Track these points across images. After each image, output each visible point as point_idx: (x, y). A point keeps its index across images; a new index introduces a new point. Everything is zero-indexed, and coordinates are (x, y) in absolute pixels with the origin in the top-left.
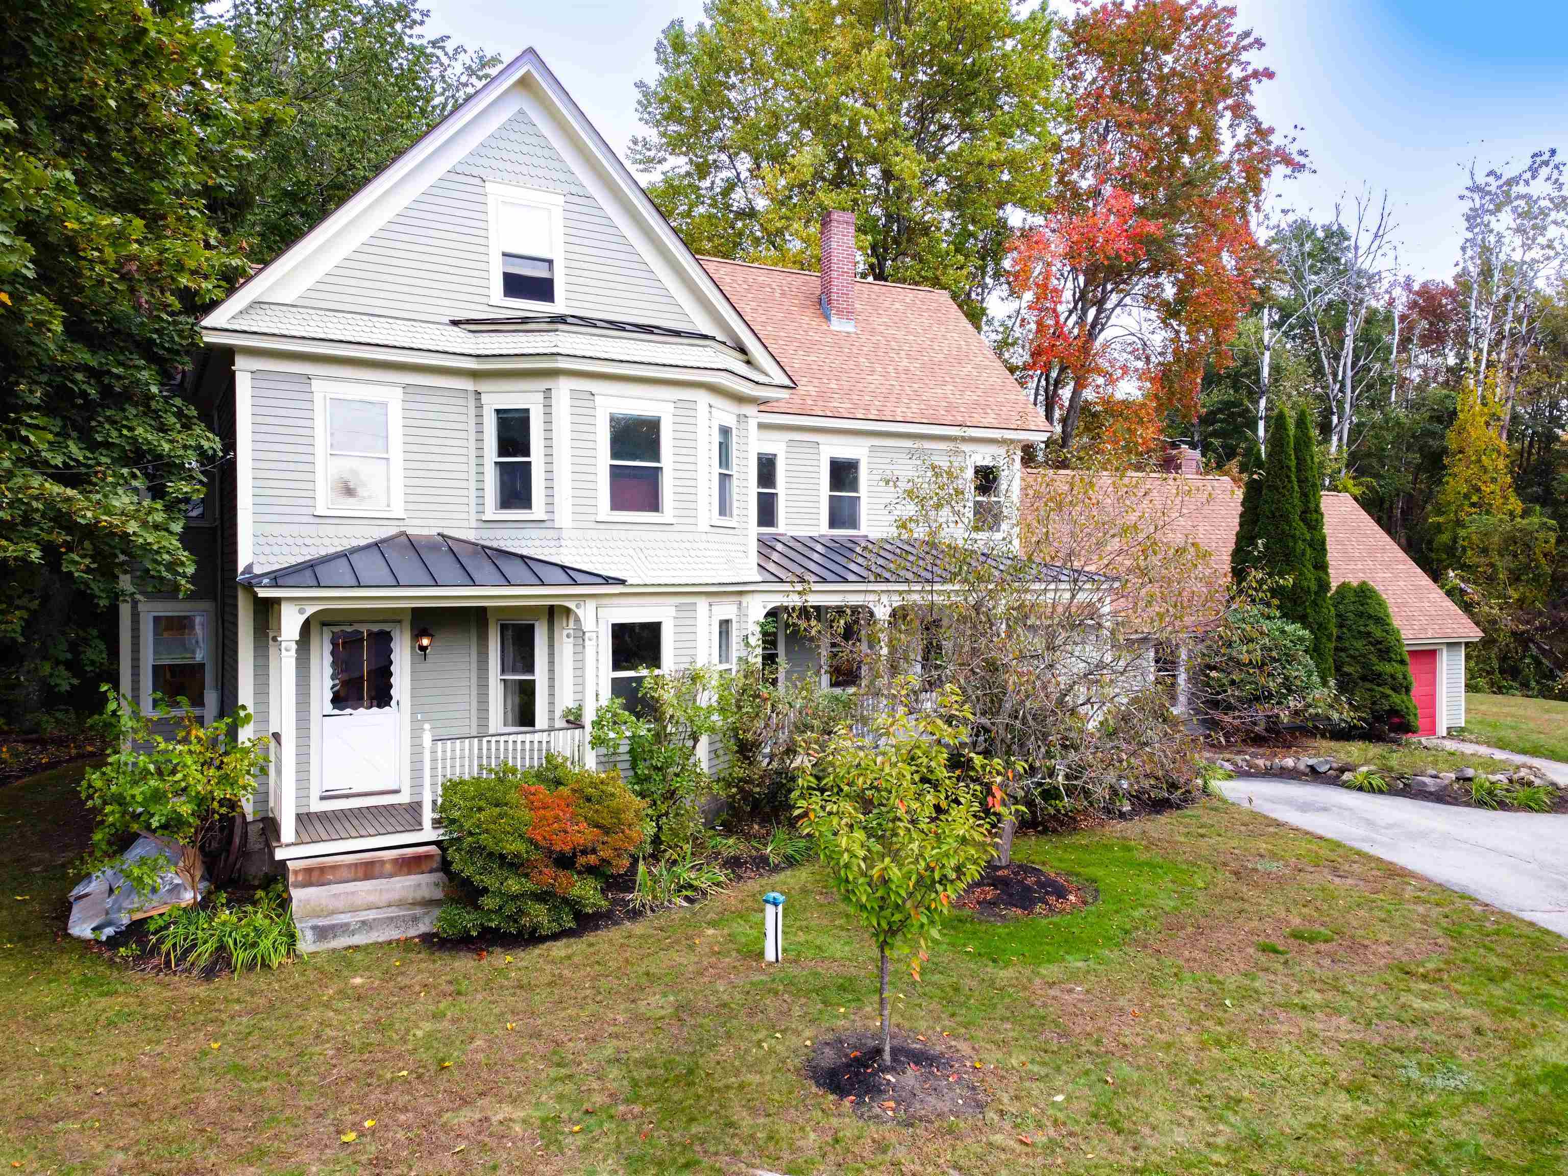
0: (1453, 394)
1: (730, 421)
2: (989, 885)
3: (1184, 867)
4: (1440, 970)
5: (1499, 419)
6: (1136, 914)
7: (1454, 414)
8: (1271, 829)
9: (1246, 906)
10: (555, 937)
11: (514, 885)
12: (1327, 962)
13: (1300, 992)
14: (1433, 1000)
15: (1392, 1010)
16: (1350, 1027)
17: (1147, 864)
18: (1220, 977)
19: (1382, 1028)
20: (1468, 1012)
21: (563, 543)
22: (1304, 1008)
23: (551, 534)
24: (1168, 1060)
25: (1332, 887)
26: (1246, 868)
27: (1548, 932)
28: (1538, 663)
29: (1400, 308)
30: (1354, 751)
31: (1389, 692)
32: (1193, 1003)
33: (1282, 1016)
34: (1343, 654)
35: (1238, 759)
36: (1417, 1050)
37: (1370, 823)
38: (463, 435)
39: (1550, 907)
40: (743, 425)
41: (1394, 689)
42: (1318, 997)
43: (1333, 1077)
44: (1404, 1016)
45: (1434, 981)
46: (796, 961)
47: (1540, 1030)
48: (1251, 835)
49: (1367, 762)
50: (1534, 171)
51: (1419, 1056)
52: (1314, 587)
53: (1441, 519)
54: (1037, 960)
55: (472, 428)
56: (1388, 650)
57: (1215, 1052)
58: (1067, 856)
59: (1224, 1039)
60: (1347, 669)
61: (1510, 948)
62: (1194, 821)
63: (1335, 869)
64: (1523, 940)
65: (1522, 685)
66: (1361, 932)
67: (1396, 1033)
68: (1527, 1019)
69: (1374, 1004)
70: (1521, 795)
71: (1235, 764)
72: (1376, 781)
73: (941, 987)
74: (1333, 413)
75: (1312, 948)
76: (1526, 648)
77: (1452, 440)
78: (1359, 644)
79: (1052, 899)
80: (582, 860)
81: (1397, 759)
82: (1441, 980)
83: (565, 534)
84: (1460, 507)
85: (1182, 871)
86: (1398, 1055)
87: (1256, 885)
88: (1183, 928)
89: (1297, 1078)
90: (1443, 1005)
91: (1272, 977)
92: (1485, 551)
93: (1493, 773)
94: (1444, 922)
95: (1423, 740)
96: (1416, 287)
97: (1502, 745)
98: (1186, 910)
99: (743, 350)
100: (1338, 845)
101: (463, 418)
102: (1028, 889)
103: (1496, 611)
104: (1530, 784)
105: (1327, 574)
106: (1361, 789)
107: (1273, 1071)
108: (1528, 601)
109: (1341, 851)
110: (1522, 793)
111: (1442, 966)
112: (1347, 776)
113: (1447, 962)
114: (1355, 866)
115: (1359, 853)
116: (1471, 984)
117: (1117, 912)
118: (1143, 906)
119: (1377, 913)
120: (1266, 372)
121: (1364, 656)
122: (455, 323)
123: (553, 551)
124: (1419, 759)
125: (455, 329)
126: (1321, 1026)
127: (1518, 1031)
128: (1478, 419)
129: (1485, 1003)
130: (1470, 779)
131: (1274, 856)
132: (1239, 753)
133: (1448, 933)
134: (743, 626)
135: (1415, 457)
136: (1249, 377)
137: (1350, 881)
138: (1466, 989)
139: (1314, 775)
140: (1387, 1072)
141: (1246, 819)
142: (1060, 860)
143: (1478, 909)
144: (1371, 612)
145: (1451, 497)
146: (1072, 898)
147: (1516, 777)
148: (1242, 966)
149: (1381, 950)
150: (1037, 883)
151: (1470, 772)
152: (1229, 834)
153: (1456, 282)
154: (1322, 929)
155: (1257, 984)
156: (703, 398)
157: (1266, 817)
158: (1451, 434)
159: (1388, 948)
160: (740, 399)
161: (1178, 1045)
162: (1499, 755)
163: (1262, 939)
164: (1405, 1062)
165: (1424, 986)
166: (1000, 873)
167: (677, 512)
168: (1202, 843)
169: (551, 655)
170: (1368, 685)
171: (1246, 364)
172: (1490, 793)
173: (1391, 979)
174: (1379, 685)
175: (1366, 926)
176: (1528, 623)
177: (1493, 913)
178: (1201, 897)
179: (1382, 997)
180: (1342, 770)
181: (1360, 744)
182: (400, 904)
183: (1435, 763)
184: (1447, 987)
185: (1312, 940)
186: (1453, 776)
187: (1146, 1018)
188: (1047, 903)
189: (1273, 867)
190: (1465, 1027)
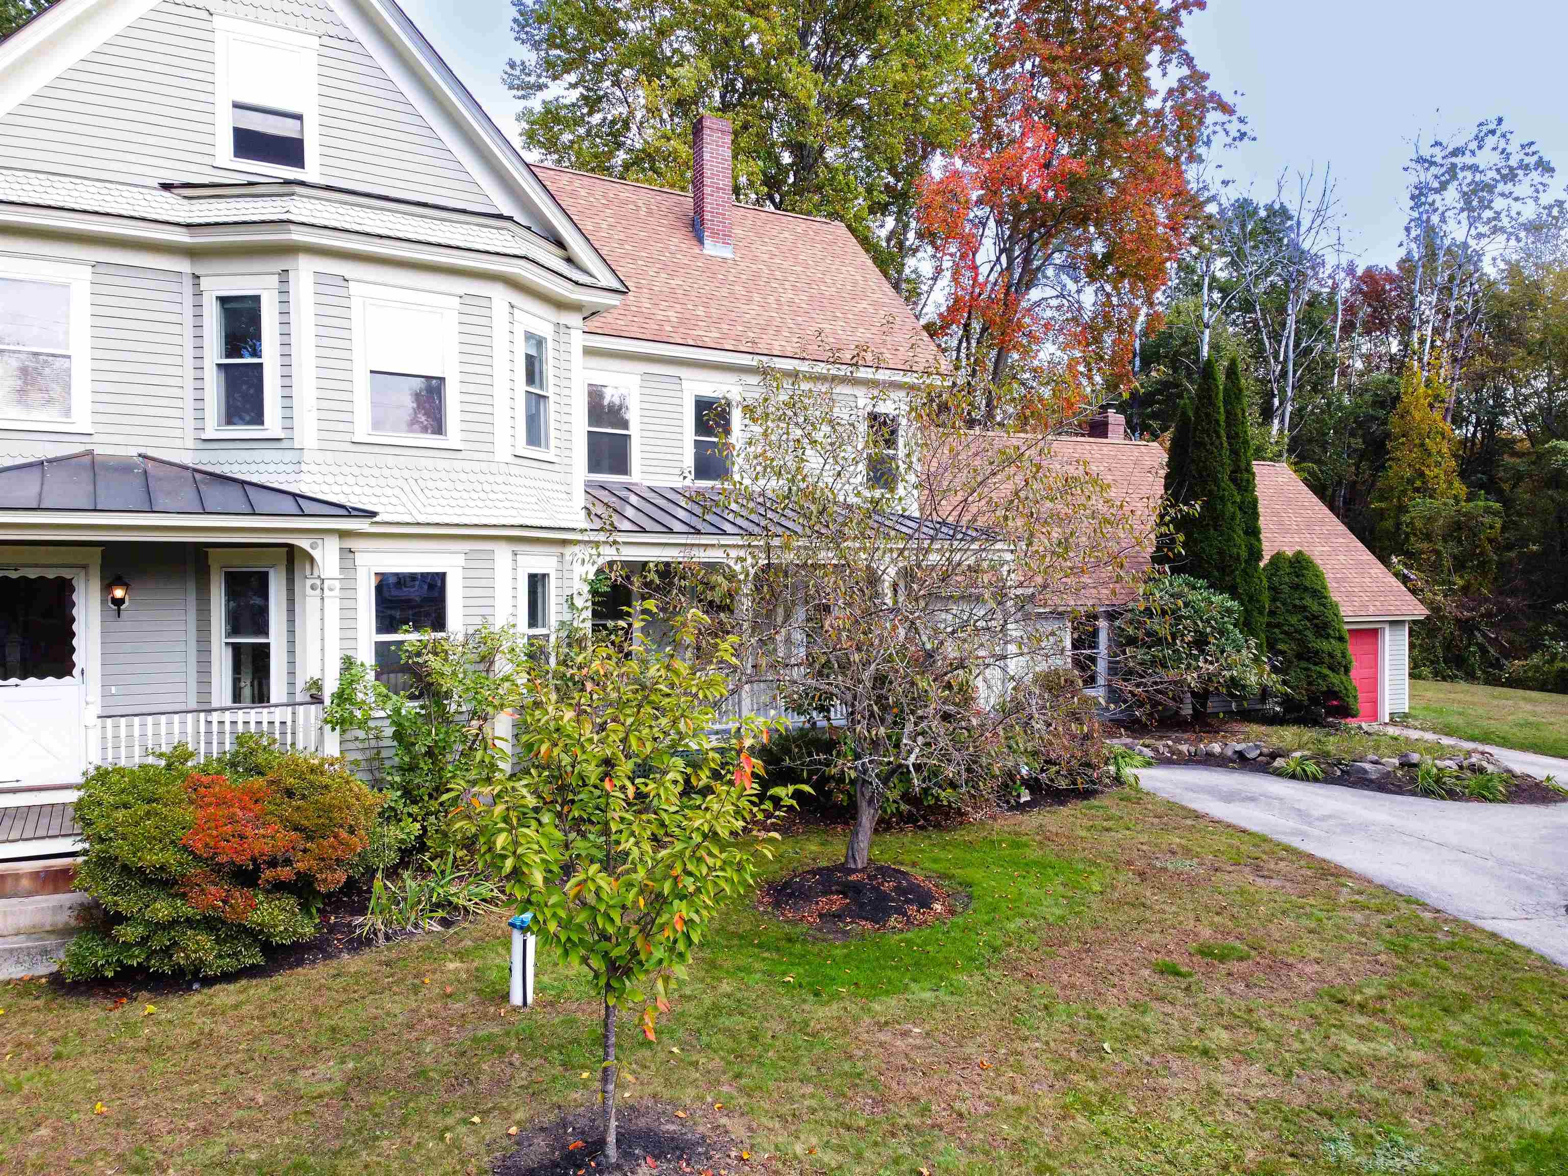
0: (1397, 379)
1: (544, 329)
2: (838, 892)
3: (1081, 866)
4: (1381, 998)
5: (1443, 401)
6: (1012, 926)
7: (1397, 398)
8: (1189, 822)
9: (1148, 914)
10: (228, 977)
11: (162, 909)
12: (1240, 987)
13: (1201, 1030)
14: (1371, 1040)
15: (1320, 1054)
16: (1264, 1079)
17: (1036, 863)
18: (1102, 1010)
19: (1306, 1081)
20: (1416, 1056)
21: (304, 467)
22: (1205, 1052)
23: (289, 456)
24: (1015, 1135)
25: (1252, 889)
26: (1154, 867)
27: (1514, 946)
28: (1483, 650)
29: (1344, 293)
30: (1288, 735)
31: (1326, 671)
32: (1061, 1049)
33: (1176, 1065)
34: (1277, 631)
35: (1160, 745)
36: (1351, 1114)
37: (1302, 815)
38: (177, 329)
39: (1514, 914)
40: (563, 338)
41: (1331, 668)
42: (1224, 1035)
43: (1237, 1158)
44: (1337, 1065)
45: (1374, 1014)
46: (552, 1004)
47: (1513, 1081)
48: (1165, 829)
49: (1300, 747)
50: (1480, 141)
51: (1353, 1122)
52: (1244, 554)
53: (1383, 505)
54: (876, 990)
55: (189, 321)
56: (1326, 625)
57: (1081, 1122)
58: (942, 855)
59: (1094, 1100)
60: (1281, 646)
61: (1468, 967)
62: (1101, 812)
63: (1258, 868)
64: (1482, 957)
65: (1467, 674)
66: (1282, 947)
67: (1323, 1088)
68: (1496, 1066)
69: (1297, 1045)
70: (1472, 783)
71: (1156, 750)
72: (1311, 768)
73: (732, 1034)
74: (1274, 396)
75: (1223, 968)
76: (1471, 636)
77: (1394, 425)
78: (1294, 620)
79: (912, 909)
80: (268, 874)
81: (1333, 744)
82: (1383, 1011)
83: (307, 456)
84: (1404, 492)
85: (1076, 872)
86: (1325, 1121)
87: (1162, 888)
88: (1066, 943)
89: (1186, 1160)
90: (1386, 1048)
91: (1169, 1009)
92: (1428, 537)
93: (1440, 758)
94: (1386, 933)
95: (1364, 725)
96: (1360, 272)
97: (1449, 731)
98: (1073, 921)
99: (560, 243)
100: (1265, 839)
101: (177, 308)
102: (885, 897)
103: (1439, 598)
104: (1482, 770)
105: (1259, 540)
106: (1293, 776)
107: (1155, 1148)
108: (1472, 589)
109: (1266, 847)
110: (1472, 780)
111: (1385, 992)
112: (1279, 762)
113: (1391, 987)
114: (1282, 864)
115: (1287, 849)
116: (1421, 1016)
117: (988, 924)
118: (1022, 916)
119: (1304, 922)
120: (1206, 349)
121: (1299, 632)
122: (166, 187)
123: (292, 477)
124: (1358, 745)
125: (166, 194)
126: (1227, 1079)
127: (1484, 1084)
128: (1422, 401)
129: (1440, 1044)
130: (1415, 765)
131: (1187, 852)
132: (1161, 738)
133: (1391, 947)
134: (567, 583)
135: (1358, 443)
136: (1188, 357)
137: (1274, 883)
138: (1415, 1023)
139: (1242, 762)
140: (1310, 1148)
141: (1160, 810)
142: (935, 861)
143: (1427, 915)
144: (1307, 584)
145: (1394, 482)
146: (938, 907)
147: (1465, 763)
148: (1132, 993)
149: (1308, 970)
150: (896, 889)
151: (1415, 758)
152: (1139, 827)
153: (1400, 268)
154: (1238, 944)
155: (1148, 1019)
156: (500, 295)
157: (1184, 808)
158: (1394, 419)
159: (1317, 968)
160: (560, 305)
161: (1033, 1112)
162: (1446, 741)
163: (1160, 958)
164: (1335, 1132)
165: (1362, 1020)
166: (853, 878)
167: (465, 435)
168: (1107, 837)
169: (291, 611)
170: (1304, 664)
171: (1185, 343)
172: (1438, 781)
173: (1319, 1010)
174: (1316, 664)
175: (1290, 939)
176: (1473, 610)
177: (1445, 921)
178: (1096, 902)
179: (1307, 1036)
180: (1273, 756)
181: (1294, 729)
182: (32, 932)
183: (1377, 748)
184: (1391, 1022)
185: (1222, 959)
186: (1396, 762)
187: (996, 1070)
188: (904, 914)
189: (1186, 865)
190: (1413, 1079)
